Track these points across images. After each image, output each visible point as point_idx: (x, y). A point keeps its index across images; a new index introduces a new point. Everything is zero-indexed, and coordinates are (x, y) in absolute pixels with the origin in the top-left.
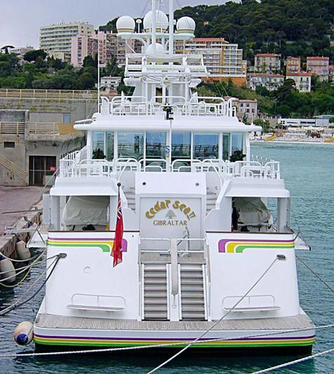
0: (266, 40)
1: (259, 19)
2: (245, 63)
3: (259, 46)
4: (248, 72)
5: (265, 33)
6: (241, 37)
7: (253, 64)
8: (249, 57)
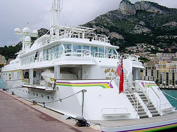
0: (11, 56)
1: (9, 51)
2: (6, 60)
3: (9, 57)
4: (7, 63)
5: (11, 54)
6: (5, 55)
7: (8, 61)
8: (7, 59)
